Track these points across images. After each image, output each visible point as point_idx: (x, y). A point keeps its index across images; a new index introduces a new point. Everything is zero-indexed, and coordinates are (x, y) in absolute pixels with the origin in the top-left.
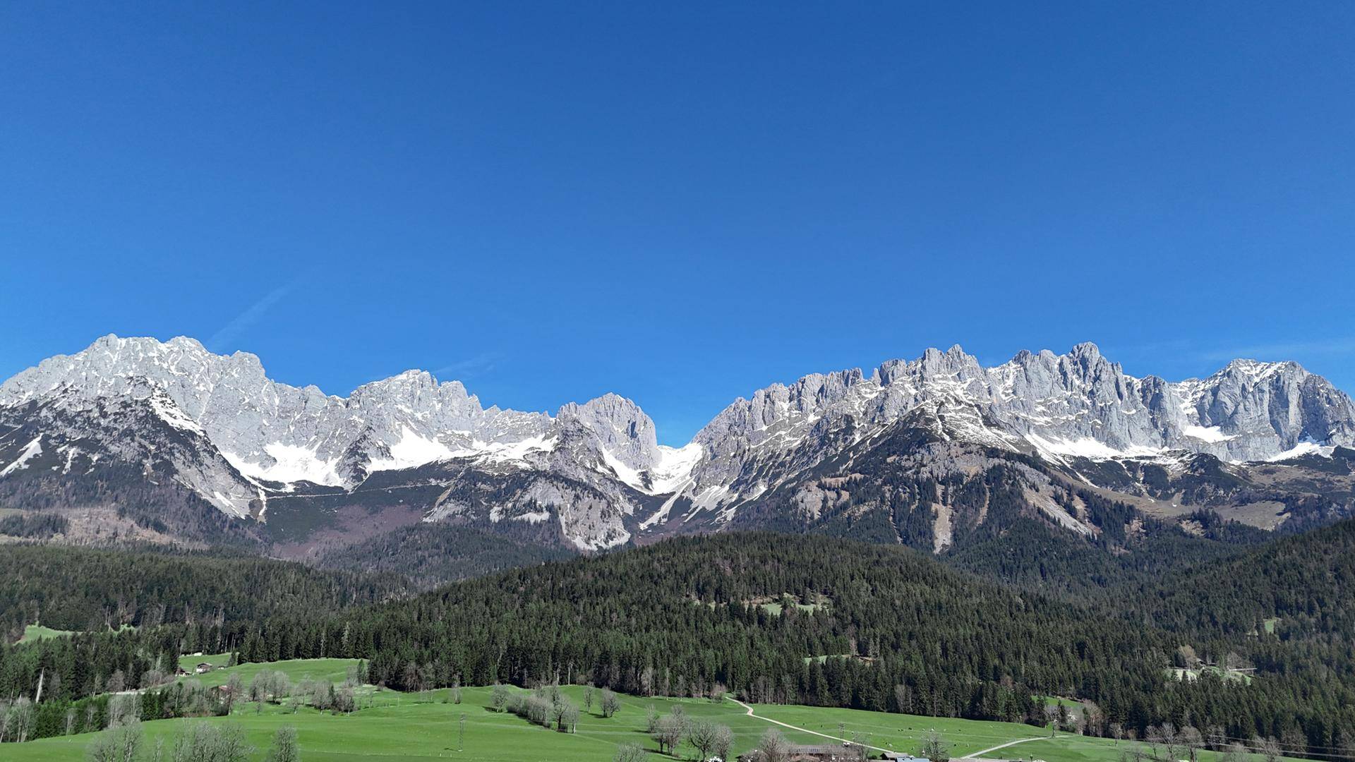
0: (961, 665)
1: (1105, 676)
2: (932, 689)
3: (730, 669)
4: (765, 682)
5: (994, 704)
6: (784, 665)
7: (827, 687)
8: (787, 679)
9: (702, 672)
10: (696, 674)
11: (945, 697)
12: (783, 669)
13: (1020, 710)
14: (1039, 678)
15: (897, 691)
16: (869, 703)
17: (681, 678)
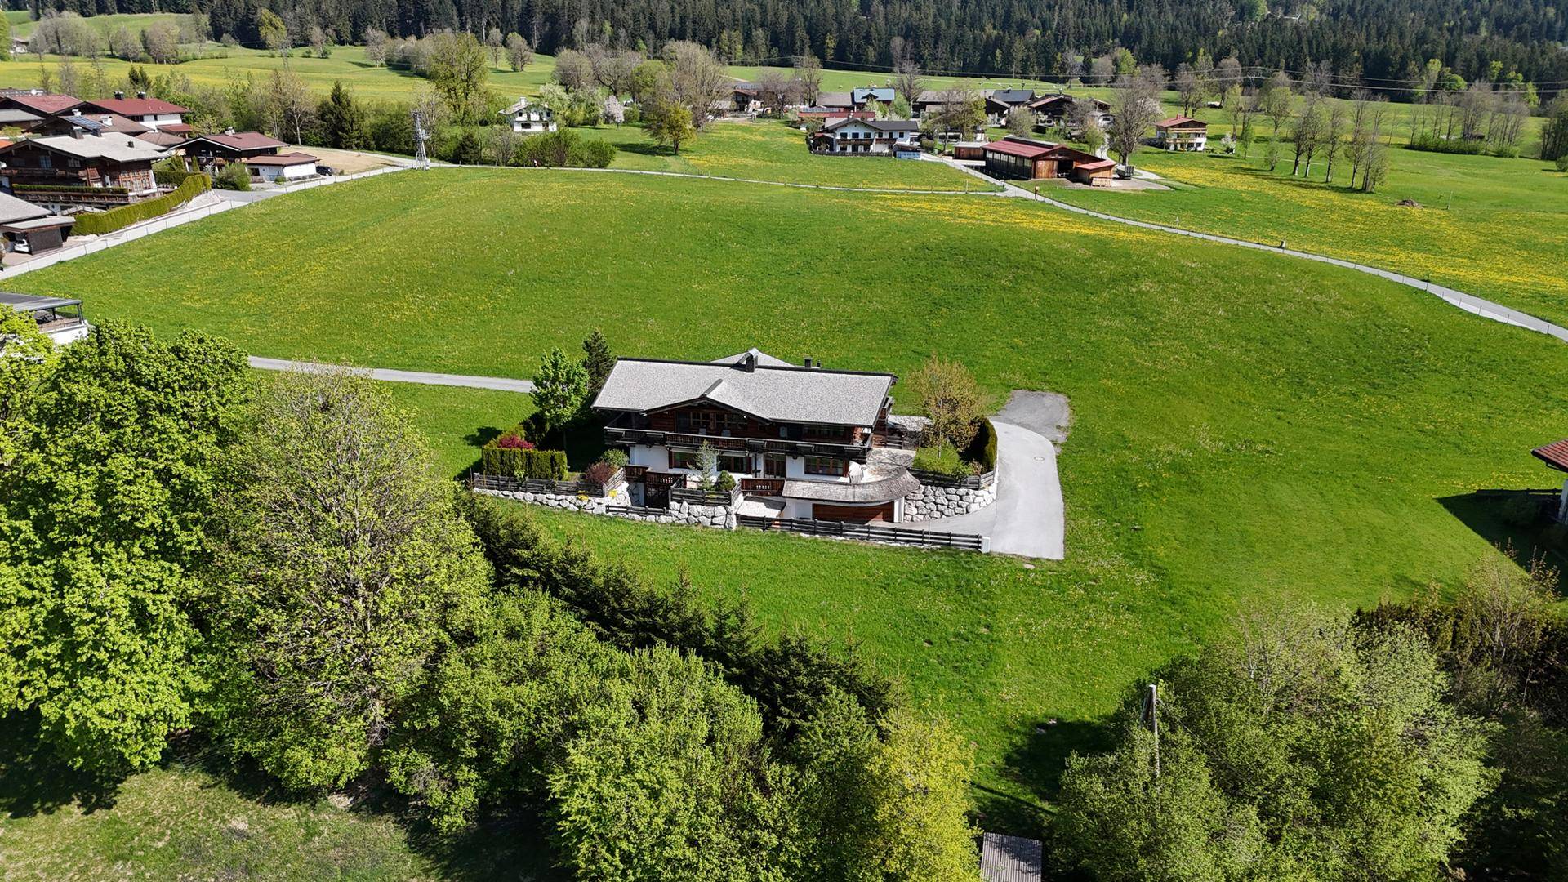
0: (980, 19)
1: (1152, 29)
2: (936, 43)
3: (689, 23)
4: (729, 37)
5: (1008, 59)
6: (758, 17)
7: (807, 42)
8: (759, 34)
9: (652, 26)
10: (643, 30)
11: (952, 53)
12: (755, 22)
13: (1039, 64)
14: (1072, 31)
15: (892, 45)
16: (857, 58)
17: (622, 32)
